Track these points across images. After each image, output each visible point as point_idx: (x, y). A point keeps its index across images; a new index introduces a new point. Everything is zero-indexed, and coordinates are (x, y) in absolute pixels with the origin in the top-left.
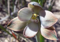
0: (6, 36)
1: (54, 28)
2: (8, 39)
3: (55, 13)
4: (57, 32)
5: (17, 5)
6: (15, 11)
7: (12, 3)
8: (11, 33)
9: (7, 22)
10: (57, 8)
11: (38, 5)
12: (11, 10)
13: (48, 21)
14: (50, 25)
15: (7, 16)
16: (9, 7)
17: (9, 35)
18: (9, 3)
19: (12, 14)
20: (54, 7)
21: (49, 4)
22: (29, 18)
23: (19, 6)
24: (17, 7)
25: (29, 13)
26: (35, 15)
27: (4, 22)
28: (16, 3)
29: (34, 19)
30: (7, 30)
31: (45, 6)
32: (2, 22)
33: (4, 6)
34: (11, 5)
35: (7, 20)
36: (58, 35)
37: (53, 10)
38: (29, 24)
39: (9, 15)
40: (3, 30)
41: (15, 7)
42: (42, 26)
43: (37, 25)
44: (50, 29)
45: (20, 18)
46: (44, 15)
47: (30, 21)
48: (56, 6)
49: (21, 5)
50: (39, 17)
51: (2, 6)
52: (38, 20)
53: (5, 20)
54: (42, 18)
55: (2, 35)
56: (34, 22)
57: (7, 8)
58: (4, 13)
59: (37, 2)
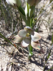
0: (10, 46)
1: (39, 42)
2: (11, 47)
3: (39, 33)
4: (40, 44)
5: (17, 27)
6: (16, 31)
7: (14, 26)
8: (13, 43)
9: (11, 37)
10: (41, 30)
11: (30, 28)
12: (14, 30)
13: (35, 38)
14: (37, 40)
15: (11, 33)
16: (12, 28)
17: (12, 45)
18: (12, 26)
19: (14, 32)
20: (39, 29)
21: (37, 27)
22: (25, 36)
23: (18, 28)
24: (17, 28)
25: (25, 33)
26: (28, 34)
27: (9, 37)
28: (17, 26)
29: (27, 36)
30: (11, 42)
31: (34, 28)
32: (8, 37)
33: (9, 27)
34: (14, 27)
35: (11, 36)
36: (41, 46)
37: (38, 31)
38: (24, 39)
39: (12, 33)
40: (9, 42)
41: (16, 28)
42: (32, 40)
43: (29, 40)
44: (37, 42)
45: (19, 36)
46: (33, 34)
47: (25, 37)
48: (41, 28)
49: (19, 27)
50: (30, 36)
51: (8, 27)
52: (30, 37)
53: (9, 36)
54: (32, 36)
55: (8, 45)
56: (28, 38)
57: (11, 28)
58: (9, 31)
59: (30, 26)
